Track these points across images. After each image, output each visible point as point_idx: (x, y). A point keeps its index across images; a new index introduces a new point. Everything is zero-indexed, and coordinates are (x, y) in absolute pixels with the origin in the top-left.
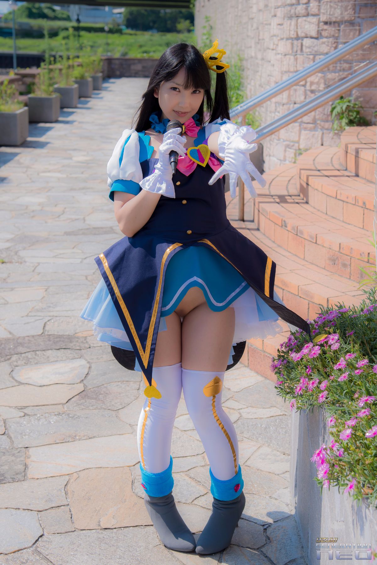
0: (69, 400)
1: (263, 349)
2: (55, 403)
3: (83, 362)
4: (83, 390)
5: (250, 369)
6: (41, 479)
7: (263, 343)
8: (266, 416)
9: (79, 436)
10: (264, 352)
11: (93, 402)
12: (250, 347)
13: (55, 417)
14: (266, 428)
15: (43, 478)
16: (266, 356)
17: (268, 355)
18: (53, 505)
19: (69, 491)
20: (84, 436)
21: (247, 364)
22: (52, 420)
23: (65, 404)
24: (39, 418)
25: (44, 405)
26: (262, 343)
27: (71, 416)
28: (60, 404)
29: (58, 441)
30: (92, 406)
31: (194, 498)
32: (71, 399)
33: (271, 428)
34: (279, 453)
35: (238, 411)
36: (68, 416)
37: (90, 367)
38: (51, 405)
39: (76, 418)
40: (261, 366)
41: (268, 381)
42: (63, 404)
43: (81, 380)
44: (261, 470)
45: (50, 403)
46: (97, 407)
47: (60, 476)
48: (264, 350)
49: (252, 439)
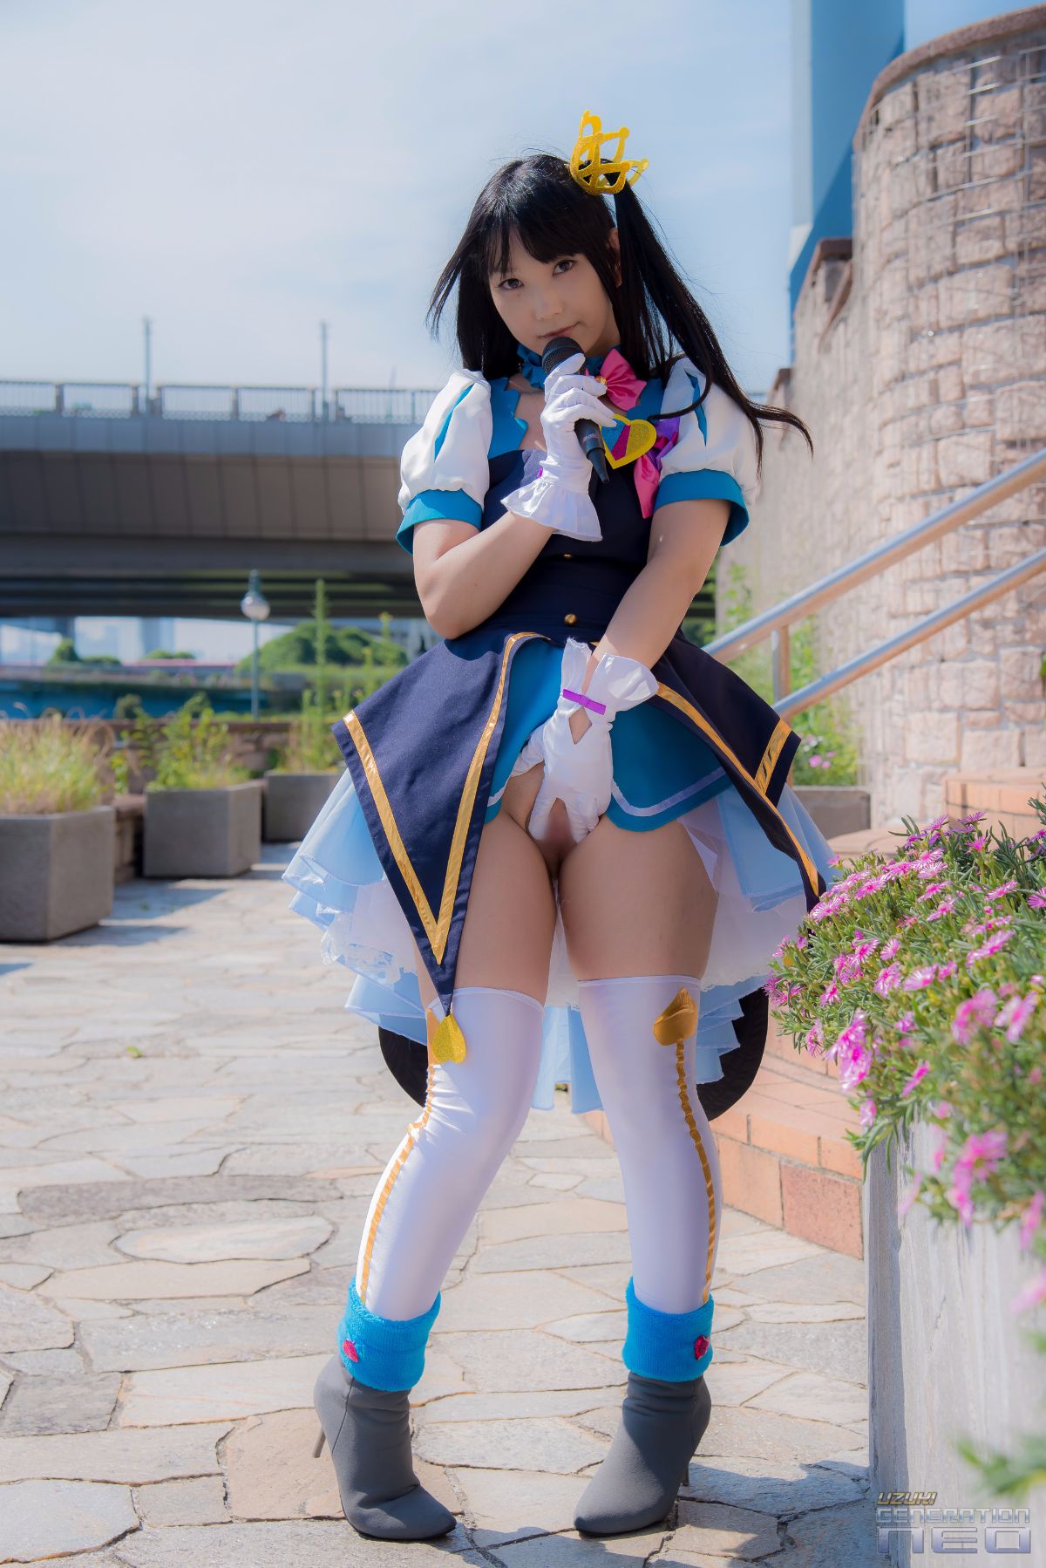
0: (264, 1288)
1: (820, 1164)
2: (224, 1293)
3: (318, 1221)
4: (308, 1269)
5: (788, 1233)
6: (154, 1427)
7: (819, 1146)
8: (819, 1319)
9: (279, 1351)
10: (824, 1170)
11: (330, 1291)
12: (785, 1166)
13: (217, 1318)
14: (817, 1340)
15: (161, 1427)
16: (830, 1181)
17: (836, 1178)
18: (180, 1473)
19: (228, 1451)
20: (292, 1351)
21: (779, 1223)
22: (207, 1323)
23: (250, 1296)
24: (172, 1320)
25: (192, 1298)
26: (816, 1146)
27: (262, 1315)
28: (238, 1295)
29: (214, 1360)
30: (326, 1299)
31: (587, 1464)
32: (269, 1286)
33: (833, 1341)
34: (847, 1385)
35: (741, 1310)
36: (255, 1316)
37: (333, 1232)
38: (212, 1296)
39: (278, 1319)
40: (816, 1216)
41: (837, 1255)
42: (246, 1297)
43: (305, 1252)
44: (789, 1416)
45: (210, 1294)
46: (339, 1301)
47: (210, 1422)
48: (824, 1165)
49: (772, 1359)
